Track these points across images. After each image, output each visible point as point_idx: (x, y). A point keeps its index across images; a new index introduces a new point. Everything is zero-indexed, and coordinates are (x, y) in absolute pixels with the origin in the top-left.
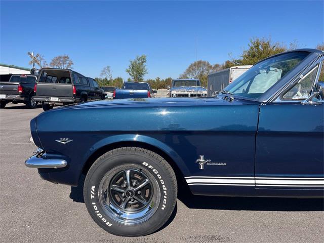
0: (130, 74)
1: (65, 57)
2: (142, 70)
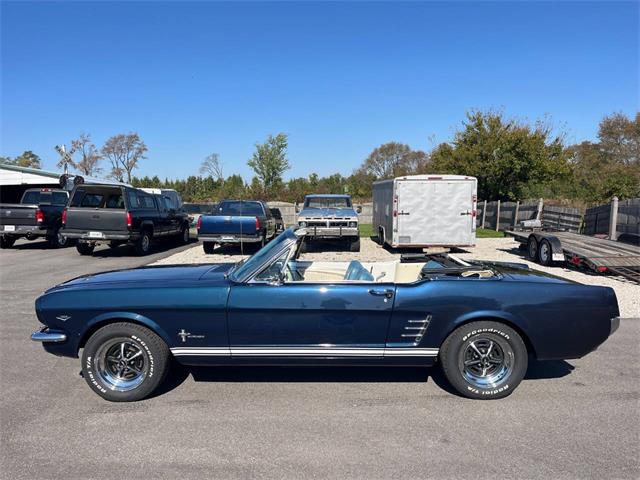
0: (256, 170)
1: (131, 137)
2: (278, 163)
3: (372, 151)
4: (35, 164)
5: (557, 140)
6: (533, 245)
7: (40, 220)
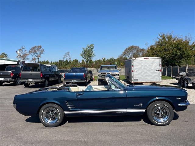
0: (83, 57)
1: (39, 47)
2: (91, 54)
3: (125, 49)
4: (6, 57)
5: (193, 43)
6: (182, 81)
7: (12, 76)
